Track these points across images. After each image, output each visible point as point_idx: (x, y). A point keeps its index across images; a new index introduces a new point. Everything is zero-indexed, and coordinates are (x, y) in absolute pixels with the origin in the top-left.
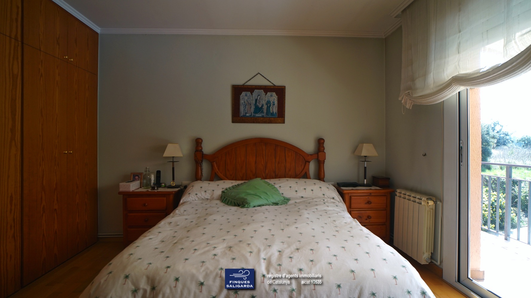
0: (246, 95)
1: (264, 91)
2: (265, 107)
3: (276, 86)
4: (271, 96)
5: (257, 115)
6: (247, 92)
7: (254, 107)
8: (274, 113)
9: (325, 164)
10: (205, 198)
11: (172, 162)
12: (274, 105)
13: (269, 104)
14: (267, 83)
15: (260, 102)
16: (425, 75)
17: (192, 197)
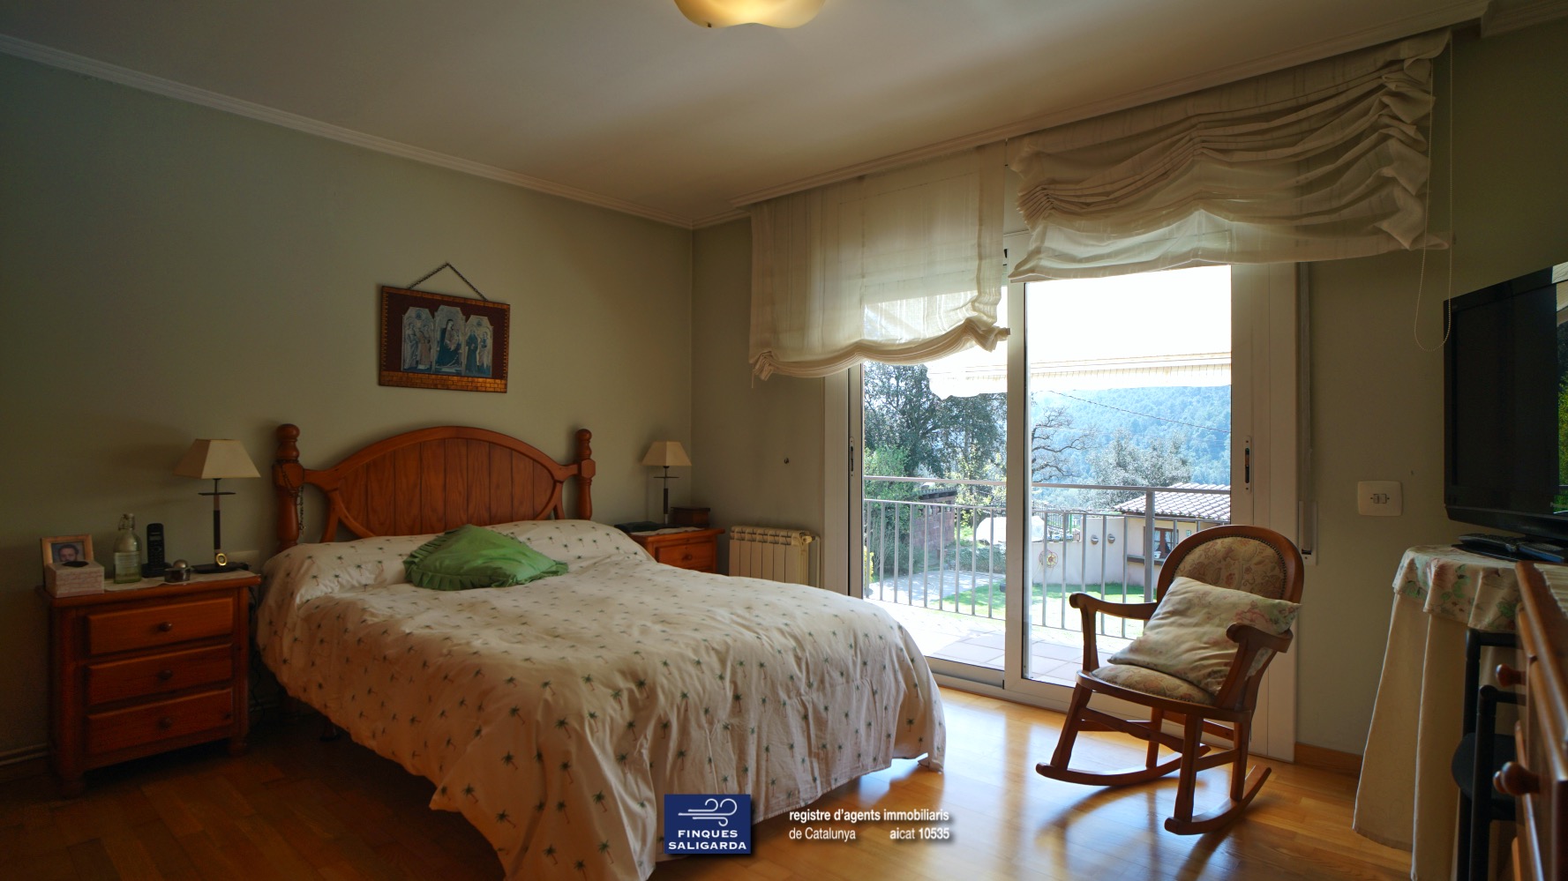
0: (419, 317)
1: (462, 310)
2: (464, 350)
3: (488, 301)
4: (479, 324)
5: (445, 369)
6: (422, 309)
7: (438, 349)
8: (485, 366)
9: (592, 487)
10: (359, 583)
11: (212, 497)
12: (486, 346)
13: (473, 345)
14: (468, 293)
15: (451, 336)
16: (803, 328)
17: (326, 586)
